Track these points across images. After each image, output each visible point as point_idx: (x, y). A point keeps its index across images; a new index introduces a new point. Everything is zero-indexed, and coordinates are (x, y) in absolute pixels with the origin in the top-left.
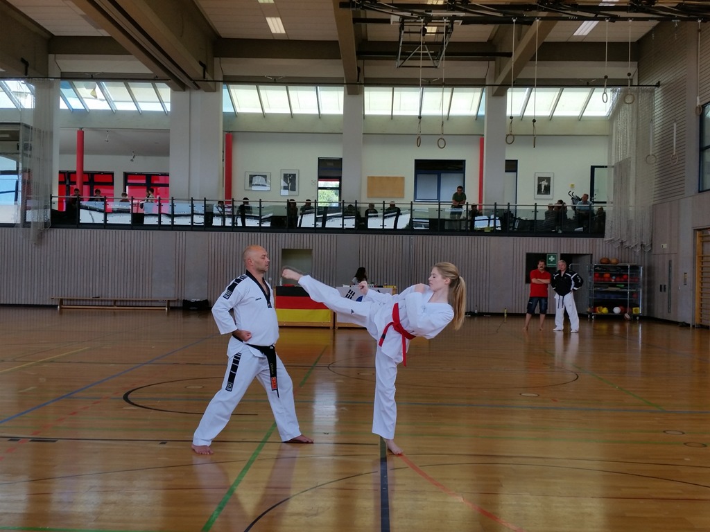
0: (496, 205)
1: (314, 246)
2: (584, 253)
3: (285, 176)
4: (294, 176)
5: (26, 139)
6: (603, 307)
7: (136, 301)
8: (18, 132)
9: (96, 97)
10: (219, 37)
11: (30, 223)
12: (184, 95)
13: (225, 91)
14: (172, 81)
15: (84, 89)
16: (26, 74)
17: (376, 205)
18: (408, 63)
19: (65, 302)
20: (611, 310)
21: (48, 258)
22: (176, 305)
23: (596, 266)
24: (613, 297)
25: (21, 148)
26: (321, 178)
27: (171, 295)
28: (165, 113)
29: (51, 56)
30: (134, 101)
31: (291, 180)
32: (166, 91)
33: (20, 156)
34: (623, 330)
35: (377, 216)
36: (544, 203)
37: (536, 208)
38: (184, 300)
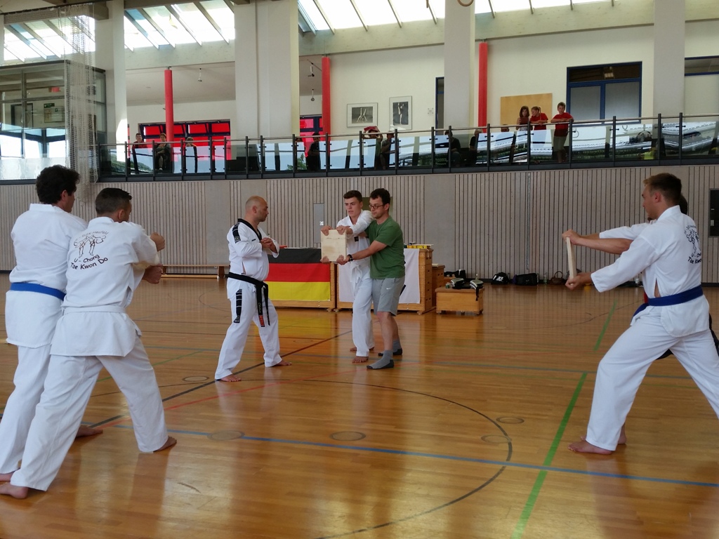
1: (395, 192)
3: (395, 105)
4: (406, 104)
7: (190, 267)
12: (250, 8)
15: (158, 18)
30: (216, 28)
31: (401, 112)
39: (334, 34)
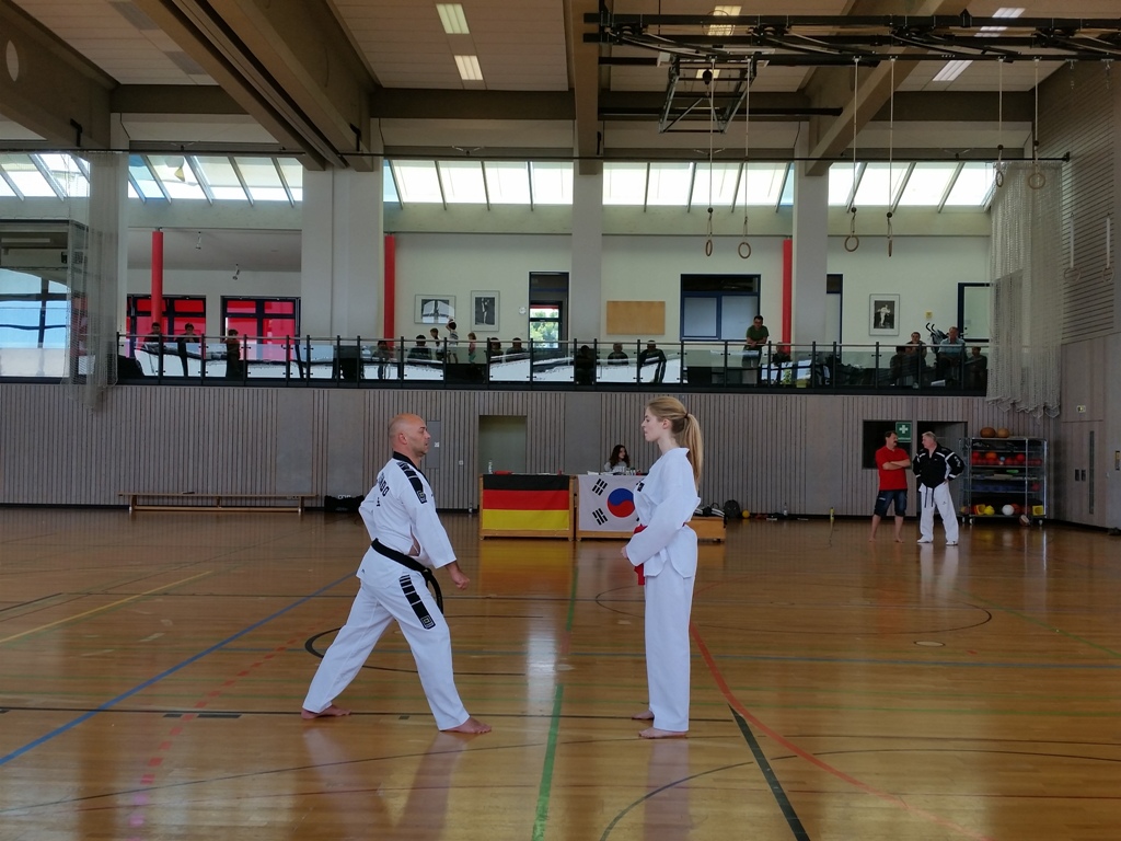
0: (814, 345)
1: (529, 411)
2: (955, 420)
3: (478, 301)
4: (492, 300)
5: (78, 246)
6: (987, 505)
7: (251, 498)
8: (66, 234)
9: (183, 180)
10: (378, 86)
11: (85, 376)
12: (324, 177)
13: (386, 169)
14: (306, 156)
15: (165, 168)
16: (78, 144)
17: (624, 347)
18: (679, 125)
19: (140, 501)
20: (998, 510)
21: (114, 430)
22: (314, 505)
23: (974, 441)
24: (1001, 490)
25: (70, 259)
26: (534, 303)
27: (306, 489)
28: (292, 204)
29: (115, 117)
30: (243, 186)
31: (485, 309)
32: (294, 171)
33: (69, 272)
34: (1018, 542)
35: (626, 363)
36: (892, 341)
37: (877, 349)
38: (327, 497)
39: (402, 208)
